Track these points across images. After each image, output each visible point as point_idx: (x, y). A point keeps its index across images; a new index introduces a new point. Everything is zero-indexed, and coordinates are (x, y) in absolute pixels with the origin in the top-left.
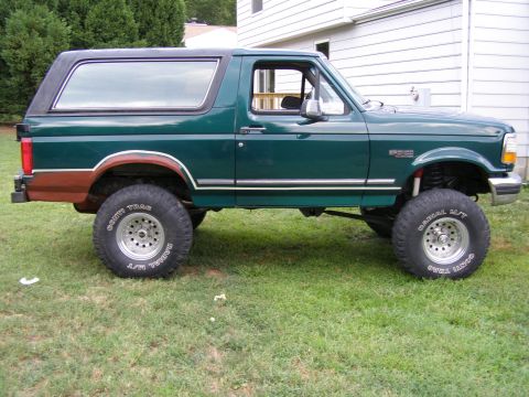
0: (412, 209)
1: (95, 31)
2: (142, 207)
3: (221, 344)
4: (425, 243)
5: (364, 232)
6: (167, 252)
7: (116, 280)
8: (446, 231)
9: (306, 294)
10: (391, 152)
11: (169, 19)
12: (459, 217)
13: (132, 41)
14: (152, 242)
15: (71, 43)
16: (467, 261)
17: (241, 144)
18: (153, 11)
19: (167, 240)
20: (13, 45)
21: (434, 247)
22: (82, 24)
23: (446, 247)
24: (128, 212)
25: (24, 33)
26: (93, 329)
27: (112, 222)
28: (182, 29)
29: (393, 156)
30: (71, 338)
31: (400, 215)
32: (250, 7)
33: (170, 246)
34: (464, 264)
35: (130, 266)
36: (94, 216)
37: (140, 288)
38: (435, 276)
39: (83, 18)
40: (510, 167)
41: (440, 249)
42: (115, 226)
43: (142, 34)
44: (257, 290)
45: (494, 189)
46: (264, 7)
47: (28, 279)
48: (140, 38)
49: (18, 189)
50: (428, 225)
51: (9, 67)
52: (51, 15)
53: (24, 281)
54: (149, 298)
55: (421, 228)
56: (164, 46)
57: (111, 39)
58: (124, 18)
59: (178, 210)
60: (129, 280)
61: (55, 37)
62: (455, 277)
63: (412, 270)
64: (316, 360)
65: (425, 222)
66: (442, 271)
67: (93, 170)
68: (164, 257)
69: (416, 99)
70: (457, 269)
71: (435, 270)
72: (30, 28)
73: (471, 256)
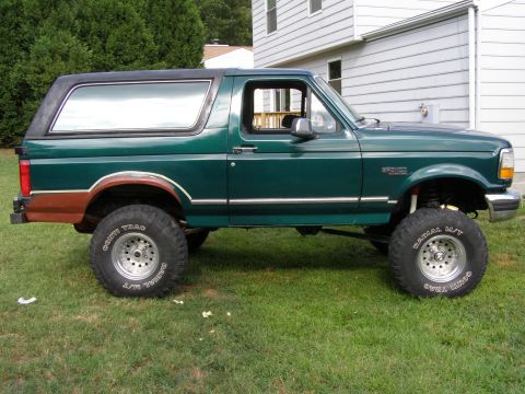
0: (407, 228)
1: (115, 55)
2: (137, 227)
3: (205, 364)
4: (422, 261)
5: (367, 250)
6: (162, 272)
7: (113, 299)
8: (443, 249)
9: (299, 313)
10: (384, 170)
11: (188, 41)
12: (455, 235)
13: (152, 63)
14: (148, 261)
15: (92, 67)
16: (465, 279)
17: (233, 164)
18: (173, 33)
19: (161, 260)
20: (37, 69)
21: (431, 265)
22: (104, 48)
23: (443, 265)
24: (123, 232)
25: (47, 58)
26: (81, 348)
27: (107, 242)
28: (201, 51)
29: (386, 174)
30: (58, 358)
31: (395, 233)
32: (265, 27)
33: (164, 266)
34: (461, 283)
35: (125, 286)
36: (90, 236)
37: (134, 307)
38: (431, 295)
39: (105, 42)
40: (508, 183)
41: (437, 267)
42: (111, 246)
43: (162, 56)
44: (250, 309)
45: (490, 205)
46: (278, 27)
47: (26, 299)
48: (160, 60)
49: (17, 210)
50: (423, 242)
51: (33, 91)
52: (73, 39)
53: (21, 301)
54: (142, 317)
55: (416, 246)
56: (184, 67)
57: (132, 61)
58: (144, 40)
59: (173, 230)
60: (125, 300)
61: (77, 61)
62: (452, 295)
63: (409, 289)
64: (297, 380)
65: (420, 240)
66: (438, 289)
67: (89, 191)
68: (158, 277)
69: (426, 115)
70: (454, 287)
71: (432, 288)
72: (53, 53)
73: (469, 274)
